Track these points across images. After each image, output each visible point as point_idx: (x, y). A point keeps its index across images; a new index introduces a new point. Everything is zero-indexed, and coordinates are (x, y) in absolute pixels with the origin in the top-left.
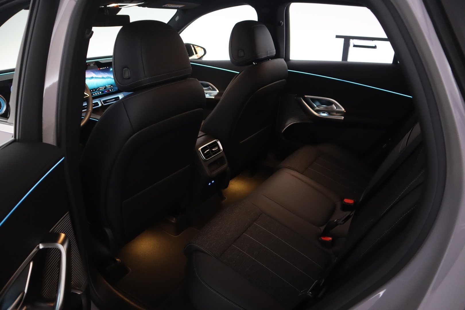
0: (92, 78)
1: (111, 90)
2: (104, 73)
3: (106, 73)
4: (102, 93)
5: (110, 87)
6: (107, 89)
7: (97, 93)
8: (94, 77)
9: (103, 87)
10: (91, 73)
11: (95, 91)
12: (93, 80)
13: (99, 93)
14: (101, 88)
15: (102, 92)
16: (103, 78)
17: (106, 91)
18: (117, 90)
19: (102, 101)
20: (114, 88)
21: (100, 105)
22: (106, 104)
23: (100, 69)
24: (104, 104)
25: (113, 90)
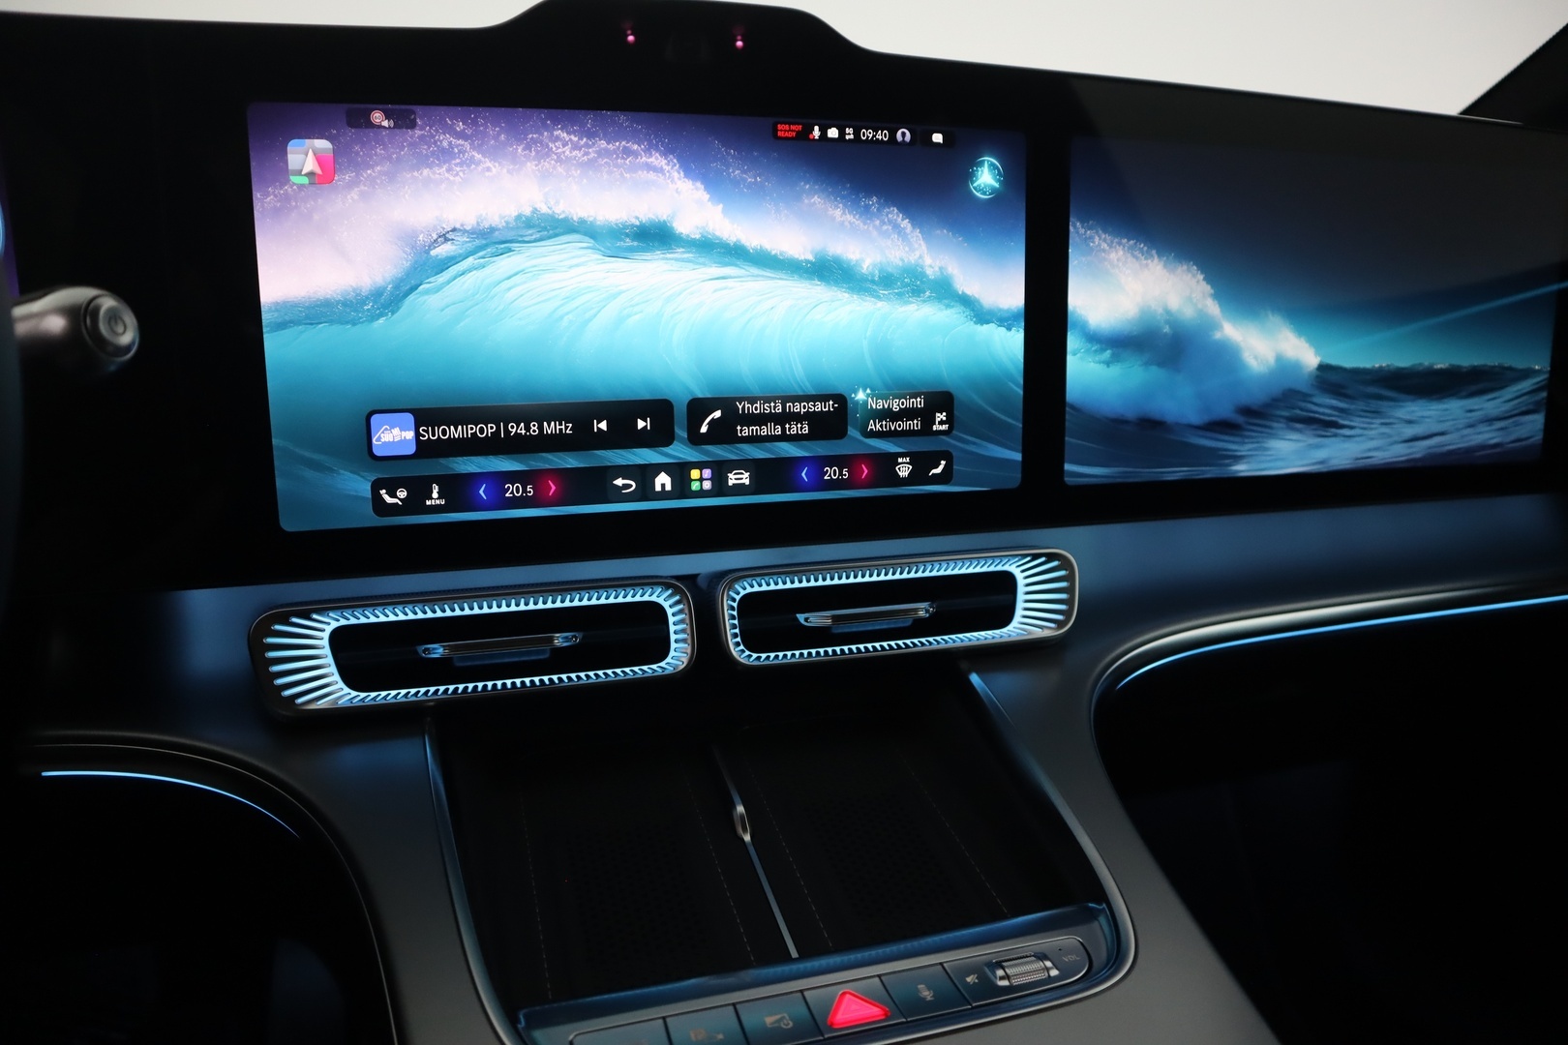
0: (654, 237)
1: (922, 463)
2: (866, 212)
3: (894, 214)
4: (756, 488)
5: (915, 424)
6: (854, 442)
7: (679, 472)
8: (684, 227)
9: (798, 408)
10: (657, 160)
11: (660, 436)
12: (652, 272)
13: (719, 479)
14: (757, 408)
15: (770, 474)
16: (826, 270)
17: (831, 473)
18: (1013, 479)
19: (734, 600)
20: (974, 443)
21: (668, 659)
22: (768, 657)
23: (816, 133)
24: (742, 647)
25: (938, 470)
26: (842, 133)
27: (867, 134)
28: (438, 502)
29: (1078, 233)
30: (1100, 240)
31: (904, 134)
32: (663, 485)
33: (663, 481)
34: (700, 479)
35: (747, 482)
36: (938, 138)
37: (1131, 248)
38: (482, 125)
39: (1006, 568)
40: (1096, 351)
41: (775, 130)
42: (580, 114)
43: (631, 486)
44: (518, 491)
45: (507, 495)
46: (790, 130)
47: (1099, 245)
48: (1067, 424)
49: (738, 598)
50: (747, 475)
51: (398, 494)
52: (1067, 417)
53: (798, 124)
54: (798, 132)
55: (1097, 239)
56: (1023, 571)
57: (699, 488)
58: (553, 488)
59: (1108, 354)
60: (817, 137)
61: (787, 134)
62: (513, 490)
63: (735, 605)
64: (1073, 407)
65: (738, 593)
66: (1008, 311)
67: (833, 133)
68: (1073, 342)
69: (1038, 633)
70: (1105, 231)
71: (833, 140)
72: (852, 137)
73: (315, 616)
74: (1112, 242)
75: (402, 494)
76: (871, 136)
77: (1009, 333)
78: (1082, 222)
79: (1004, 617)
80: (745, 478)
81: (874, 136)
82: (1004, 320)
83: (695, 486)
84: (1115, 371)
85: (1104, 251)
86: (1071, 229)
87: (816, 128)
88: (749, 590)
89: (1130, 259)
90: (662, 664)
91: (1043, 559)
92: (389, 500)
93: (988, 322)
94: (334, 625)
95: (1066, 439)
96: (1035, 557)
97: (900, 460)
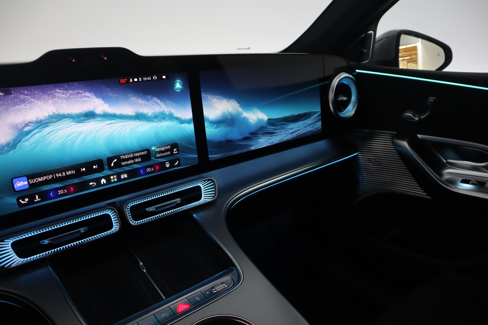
0: (90, 116)
1: (172, 162)
2: (148, 100)
3: (155, 99)
4: (129, 178)
5: (169, 153)
6: (154, 161)
7: (107, 178)
8: (98, 111)
9: (137, 155)
10: (87, 94)
11: (101, 169)
12: (90, 126)
13: (119, 177)
14: (126, 157)
15: (132, 173)
16: (139, 117)
17: (149, 170)
18: (196, 162)
19: (128, 209)
20: (185, 155)
21: (113, 228)
22: (140, 222)
23: (131, 80)
24: (133, 221)
25: (177, 163)
26: (138, 79)
27: (145, 79)
28: (38, 200)
29: (204, 96)
30: (210, 97)
31: (155, 77)
32: (104, 182)
33: (103, 181)
34: (113, 178)
35: (126, 177)
36: (164, 77)
37: (218, 98)
38: (33, 91)
39: (198, 185)
40: (212, 125)
41: (120, 81)
42: (63, 84)
43: (95, 184)
44: (62, 192)
45: (59, 194)
46: (124, 81)
47: (210, 98)
48: (208, 145)
49: (129, 208)
50: (126, 175)
51: (25, 200)
52: (208, 143)
53: (126, 79)
54: (126, 81)
55: (209, 97)
56: (202, 185)
57: (113, 181)
58: (72, 189)
59: (215, 126)
60: (131, 82)
61: (123, 82)
62: (60, 192)
63: (129, 210)
64: (209, 141)
65: (129, 206)
66: (189, 119)
67: (136, 80)
68: (206, 124)
69: (208, 200)
70: (211, 95)
71: (136, 82)
72: (141, 80)
73: (5, 241)
74: (213, 97)
75: (27, 200)
76: (146, 79)
77: (189, 125)
78: (205, 93)
79: (199, 198)
80: (126, 176)
81: (147, 79)
82: (188, 122)
83: (112, 181)
84: (218, 130)
85: (211, 100)
86: (202, 95)
87: (131, 79)
88: (132, 205)
89: (218, 101)
90: (112, 230)
91: (207, 181)
92: (23, 202)
93: (184, 123)
94: (12, 241)
95: (208, 149)
96: (205, 181)
97: (166, 163)
